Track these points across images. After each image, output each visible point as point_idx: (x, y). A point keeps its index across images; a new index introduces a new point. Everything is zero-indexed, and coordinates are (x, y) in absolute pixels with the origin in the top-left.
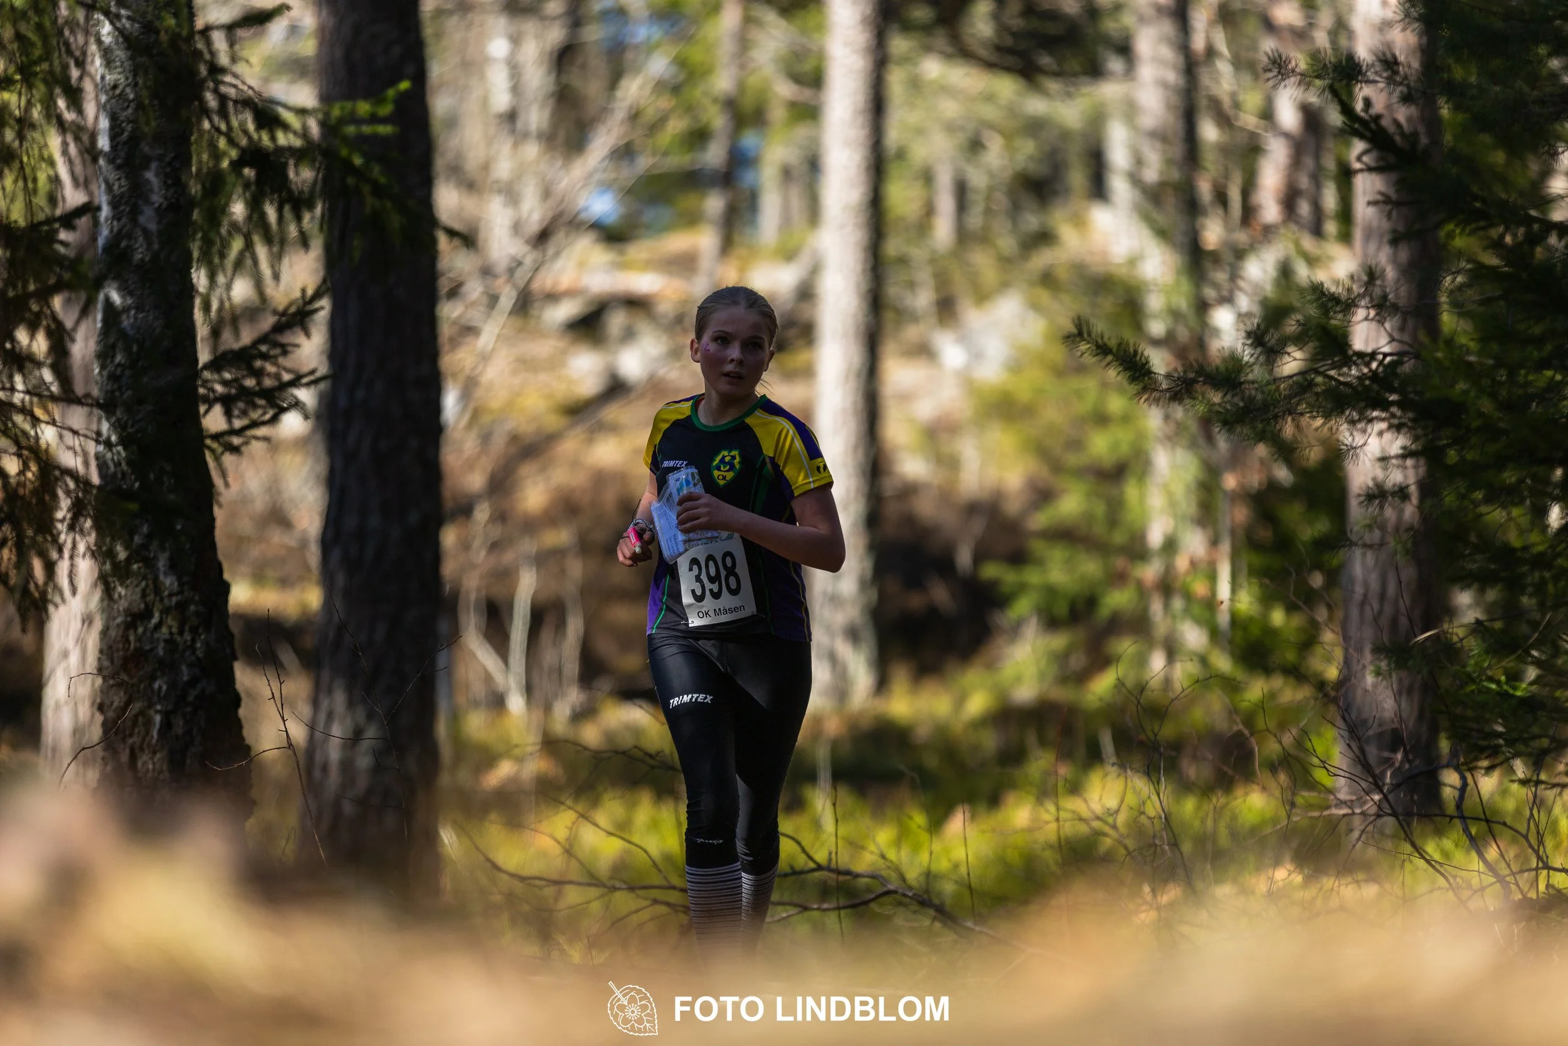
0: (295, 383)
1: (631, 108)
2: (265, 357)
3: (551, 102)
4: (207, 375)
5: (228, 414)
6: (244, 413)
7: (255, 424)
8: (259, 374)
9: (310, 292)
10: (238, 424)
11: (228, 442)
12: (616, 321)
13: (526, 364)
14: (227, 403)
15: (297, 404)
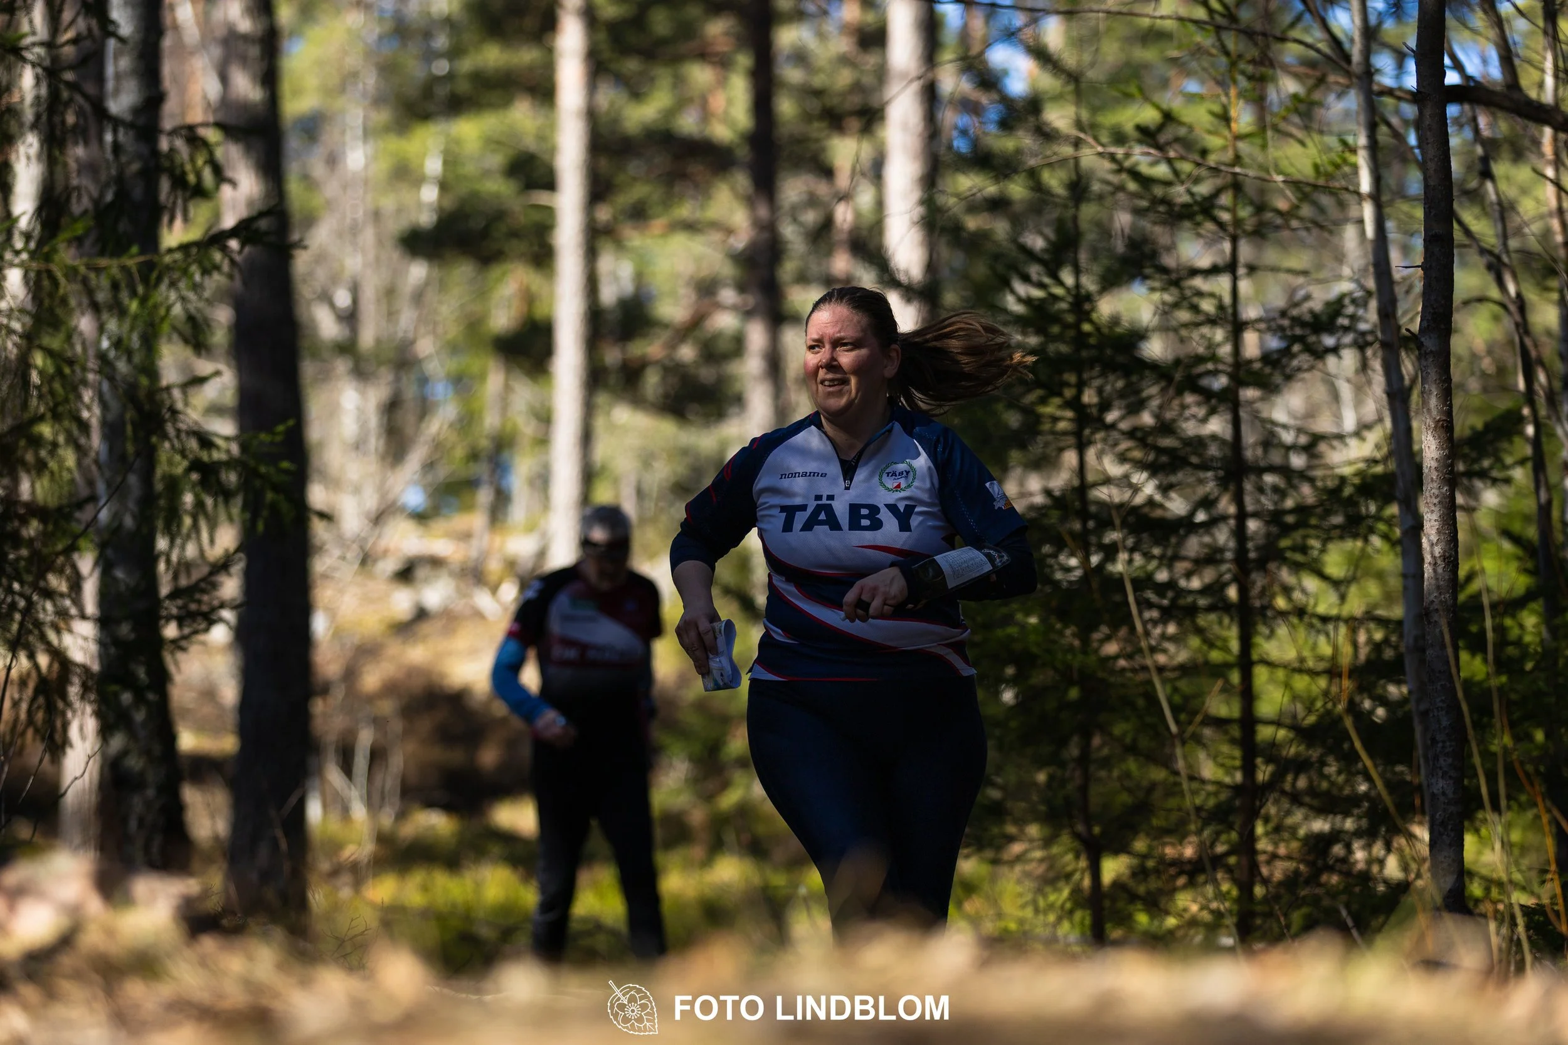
0: (222, 605)
1: (433, 440)
2: (204, 591)
3: (384, 436)
4: (167, 603)
5: (180, 626)
6: (189, 626)
7: (196, 632)
8: (199, 602)
9: (232, 550)
10: (187, 631)
11: (178, 645)
12: (421, 573)
13: (367, 599)
14: (181, 621)
15: (221, 620)
